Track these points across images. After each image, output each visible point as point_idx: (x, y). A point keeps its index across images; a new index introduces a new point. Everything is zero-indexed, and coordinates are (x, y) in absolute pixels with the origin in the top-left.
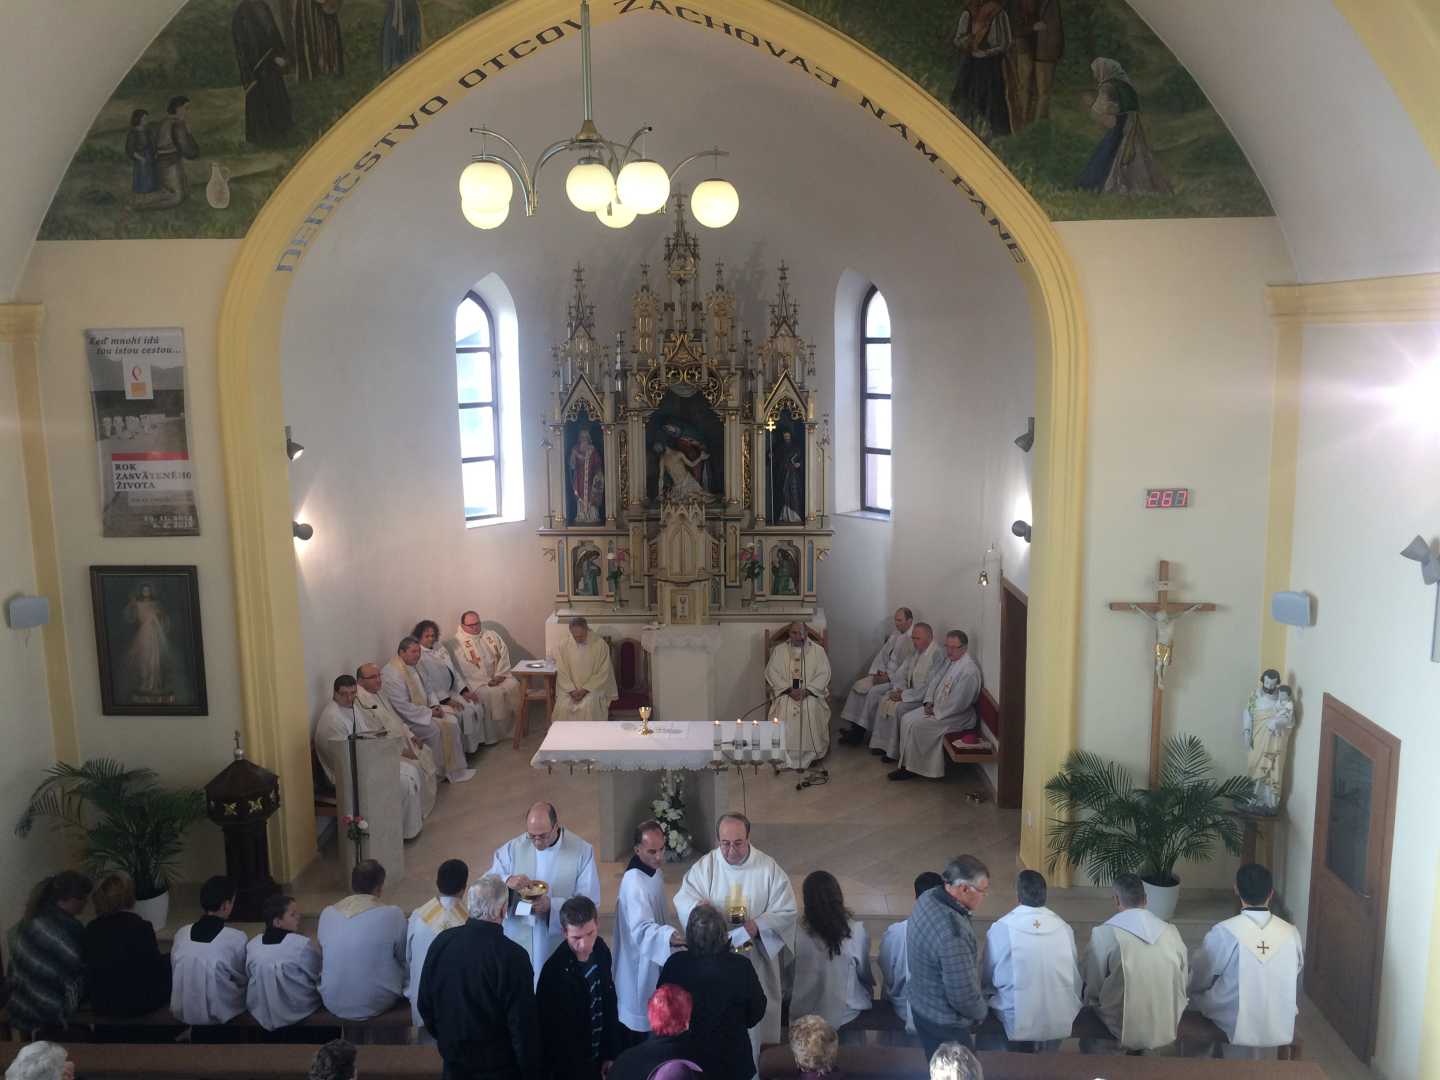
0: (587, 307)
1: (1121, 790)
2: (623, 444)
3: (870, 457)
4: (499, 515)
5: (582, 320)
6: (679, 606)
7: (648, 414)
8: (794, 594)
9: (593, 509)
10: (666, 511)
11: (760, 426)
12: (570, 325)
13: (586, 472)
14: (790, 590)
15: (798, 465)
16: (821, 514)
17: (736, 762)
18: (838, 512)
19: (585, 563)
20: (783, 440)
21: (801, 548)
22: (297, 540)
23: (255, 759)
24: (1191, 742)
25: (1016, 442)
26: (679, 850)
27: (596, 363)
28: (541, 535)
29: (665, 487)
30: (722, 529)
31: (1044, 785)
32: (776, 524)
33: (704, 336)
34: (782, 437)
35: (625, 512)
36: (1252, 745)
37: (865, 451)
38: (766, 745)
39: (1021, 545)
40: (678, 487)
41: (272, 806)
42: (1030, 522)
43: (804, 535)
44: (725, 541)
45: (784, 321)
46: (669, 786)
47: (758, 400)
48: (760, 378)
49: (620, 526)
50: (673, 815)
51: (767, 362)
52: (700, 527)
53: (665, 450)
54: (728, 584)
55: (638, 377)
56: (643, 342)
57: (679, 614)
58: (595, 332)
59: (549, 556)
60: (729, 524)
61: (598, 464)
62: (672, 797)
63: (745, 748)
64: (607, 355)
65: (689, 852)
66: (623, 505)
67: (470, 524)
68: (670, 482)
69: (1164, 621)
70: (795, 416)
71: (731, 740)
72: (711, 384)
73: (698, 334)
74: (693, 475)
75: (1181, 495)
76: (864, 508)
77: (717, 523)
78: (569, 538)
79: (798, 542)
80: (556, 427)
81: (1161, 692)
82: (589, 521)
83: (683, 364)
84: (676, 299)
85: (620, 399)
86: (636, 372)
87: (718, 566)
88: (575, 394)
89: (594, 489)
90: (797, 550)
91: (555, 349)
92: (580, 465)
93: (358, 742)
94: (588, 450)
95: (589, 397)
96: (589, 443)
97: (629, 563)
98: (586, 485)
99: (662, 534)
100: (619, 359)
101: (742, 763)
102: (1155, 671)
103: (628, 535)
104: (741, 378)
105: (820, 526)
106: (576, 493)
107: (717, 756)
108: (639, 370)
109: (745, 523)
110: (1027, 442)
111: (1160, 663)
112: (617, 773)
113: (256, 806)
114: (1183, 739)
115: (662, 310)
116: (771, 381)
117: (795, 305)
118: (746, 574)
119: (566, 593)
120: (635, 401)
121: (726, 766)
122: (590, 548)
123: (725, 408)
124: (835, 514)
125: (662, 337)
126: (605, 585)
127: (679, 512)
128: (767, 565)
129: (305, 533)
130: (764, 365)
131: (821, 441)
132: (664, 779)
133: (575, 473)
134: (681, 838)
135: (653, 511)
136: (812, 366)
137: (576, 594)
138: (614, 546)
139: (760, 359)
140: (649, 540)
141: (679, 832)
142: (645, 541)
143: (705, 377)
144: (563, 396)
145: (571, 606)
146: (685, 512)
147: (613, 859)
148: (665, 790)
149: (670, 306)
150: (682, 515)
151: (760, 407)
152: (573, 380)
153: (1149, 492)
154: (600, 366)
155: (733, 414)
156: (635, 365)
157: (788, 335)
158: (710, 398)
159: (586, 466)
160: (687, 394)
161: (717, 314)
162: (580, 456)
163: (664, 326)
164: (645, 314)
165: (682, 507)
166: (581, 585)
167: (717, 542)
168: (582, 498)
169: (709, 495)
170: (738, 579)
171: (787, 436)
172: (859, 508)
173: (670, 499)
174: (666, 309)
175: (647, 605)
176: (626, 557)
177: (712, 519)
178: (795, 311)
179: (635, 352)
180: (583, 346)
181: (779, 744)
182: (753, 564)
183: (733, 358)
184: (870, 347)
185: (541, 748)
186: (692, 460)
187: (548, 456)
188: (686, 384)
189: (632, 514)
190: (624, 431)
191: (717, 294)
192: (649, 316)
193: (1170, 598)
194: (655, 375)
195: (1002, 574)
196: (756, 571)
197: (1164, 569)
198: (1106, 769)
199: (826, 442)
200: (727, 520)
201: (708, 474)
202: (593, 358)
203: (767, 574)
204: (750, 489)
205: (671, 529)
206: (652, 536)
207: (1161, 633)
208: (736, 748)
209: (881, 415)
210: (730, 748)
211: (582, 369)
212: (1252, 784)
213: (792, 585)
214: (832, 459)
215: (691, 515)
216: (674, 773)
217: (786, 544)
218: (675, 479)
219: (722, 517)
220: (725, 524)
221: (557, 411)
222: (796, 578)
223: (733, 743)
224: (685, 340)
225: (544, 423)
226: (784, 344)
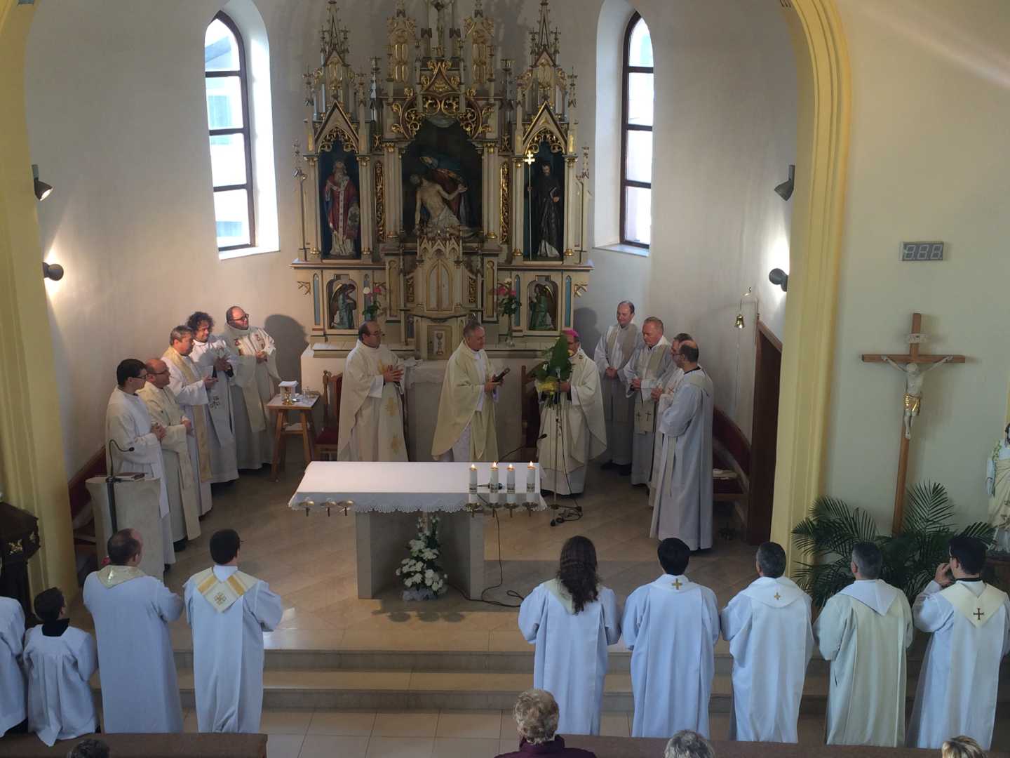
0: (342, 31)
1: (865, 535)
2: (378, 175)
3: (630, 189)
4: (252, 244)
5: (335, 47)
6: (436, 341)
7: (403, 145)
8: (550, 329)
9: (348, 241)
10: (423, 246)
11: (520, 159)
12: (323, 50)
13: (341, 204)
14: (547, 325)
15: (557, 199)
16: (580, 249)
17: (490, 505)
18: (596, 246)
19: (341, 297)
20: (542, 173)
21: (559, 283)
22: (48, 281)
23: (13, 502)
24: (935, 488)
25: (777, 189)
26: (435, 588)
27: (351, 92)
28: (295, 268)
29: (422, 221)
30: (480, 265)
31: (792, 530)
32: (534, 259)
33: (462, 64)
34: (541, 169)
35: (381, 245)
36: (994, 492)
37: (625, 183)
38: (521, 488)
39: (777, 294)
40: (435, 220)
41: (32, 547)
42: (787, 271)
43: (561, 270)
44: (483, 276)
45: (545, 50)
46: (426, 527)
47: (516, 133)
48: (519, 110)
49: (376, 259)
50: (429, 554)
51: (526, 92)
52: (458, 262)
53: (421, 182)
54: (485, 319)
55: (393, 106)
56: (400, 69)
57: (436, 350)
58: (348, 58)
59: (304, 289)
60: (486, 259)
61: (353, 196)
62: (428, 537)
63: (500, 491)
64: (362, 84)
65: (444, 590)
66: (378, 238)
67: (224, 255)
68: (426, 214)
69: (914, 373)
70: (554, 149)
71: (487, 483)
72: (469, 115)
73: (456, 61)
74: (450, 207)
75: (937, 249)
76: (624, 241)
77: (473, 258)
78: (324, 271)
79: (556, 277)
80: (310, 157)
81: (907, 441)
82: (344, 254)
83: (441, 93)
84: (433, 27)
85: (376, 129)
86: (391, 100)
87: (475, 301)
88: (330, 123)
89: (349, 222)
90: (555, 286)
91: (309, 76)
92: (334, 196)
93: (116, 485)
94: (344, 182)
95: (343, 126)
96: (344, 174)
97: (385, 296)
98: (341, 217)
99: (418, 268)
100: (374, 86)
101: (497, 506)
102: (904, 422)
103: (384, 269)
104: (500, 109)
105: (578, 261)
106: (331, 225)
107: (472, 499)
108: (395, 100)
109: (503, 257)
110: (786, 190)
111: (908, 414)
112: (374, 514)
113: (17, 547)
114: (927, 487)
115: (419, 36)
116: (530, 113)
117: (556, 33)
118: (503, 309)
119: (322, 327)
120: (391, 132)
121: (480, 509)
122: (344, 281)
123: (483, 139)
124: (593, 248)
125: (418, 64)
126: (361, 320)
127: (436, 247)
128: (524, 301)
129: (56, 273)
130: (524, 95)
131: (581, 174)
132: (420, 521)
133: (330, 204)
134: (437, 578)
135: (409, 245)
136: (572, 98)
137: (331, 327)
138: (370, 279)
139: (519, 90)
140: (405, 276)
141: (434, 571)
142: (401, 275)
143: (463, 108)
144: (318, 126)
145: (326, 340)
146: (442, 248)
147: (370, 595)
148: (421, 530)
149: (427, 33)
150: (439, 251)
151: (519, 138)
152: (326, 111)
153: (906, 245)
154: (355, 93)
155: (491, 146)
156: (391, 94)
157: (549, 64)
158: (468, 129)
159: (342, 197)
160: (444, 124)
161: (475, 42)
162: (335, 188)
163: (421, 53)
164: (401, 40)
165: (439, 241)
166: (337, 319)
167: (474, 277)
168: (338, 232)
169: (466, 228)
170: (495, 314)
171: (546, 169)
172: (619, 242)
173: (426, 234)
174: (422, 36)
175: (403, 340)
176: (383, 292)
177: (469, 253)
178: (556, 39)
179: (392, 80)
180: (336, 73)
181: (533, 488)
182: (510, 299)
183: (492, 88)
184: (633, 77)
185: (298, 490)
186: (449, 193)
187: (301, 185)
188: (443, 114)
189: (386, 247)
190: (379, 162)
191: (475, 20)
192: (405, 42)
193: (921, 350)
194: (412, 104)
195: (758, 318)
196: (513, 307)
197: (917, 321)
198: (851, 516)
199: (586, 175)
200: (483, 254)
201: (465, 208)
202: (347, 85)
203: (524, 309)
204: (508, 222)
205: (428, 264)
206: (408, 271)
207: (911, 385)
208: (492, 492)
209: (641, 147)
210: (487, 491)
211: (336, 97)
212: (993, 530)
213: (549, 320)
214: (592, 193)
215: (448, 250)
216: (429, 514)
217: (544, 278)
218: (431, 211)
219: (480, 251)
220: (482, 260)
221: (311, 141)
222: (553, 312)
223: (489, 486)
224: (442, 70)
225: (298, 153)
226: (544, 74)
